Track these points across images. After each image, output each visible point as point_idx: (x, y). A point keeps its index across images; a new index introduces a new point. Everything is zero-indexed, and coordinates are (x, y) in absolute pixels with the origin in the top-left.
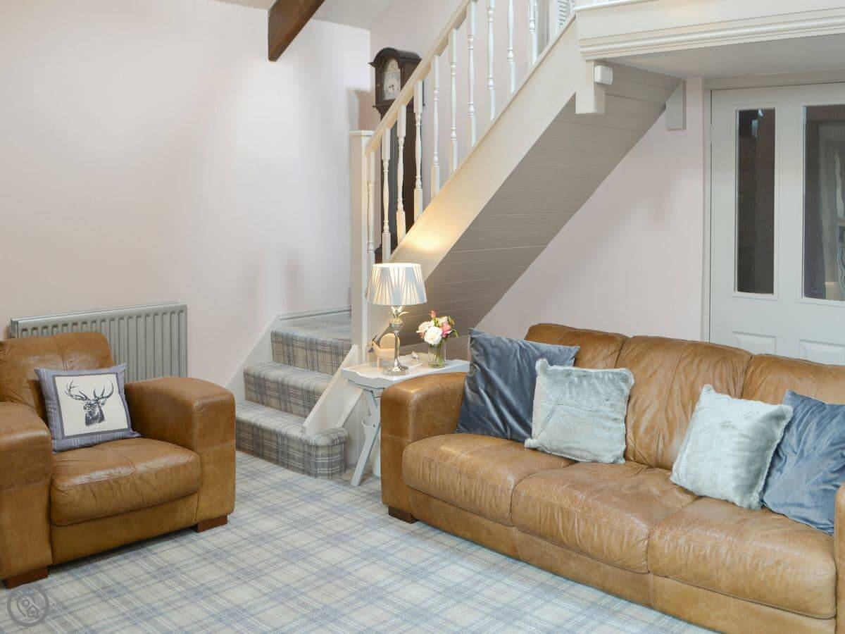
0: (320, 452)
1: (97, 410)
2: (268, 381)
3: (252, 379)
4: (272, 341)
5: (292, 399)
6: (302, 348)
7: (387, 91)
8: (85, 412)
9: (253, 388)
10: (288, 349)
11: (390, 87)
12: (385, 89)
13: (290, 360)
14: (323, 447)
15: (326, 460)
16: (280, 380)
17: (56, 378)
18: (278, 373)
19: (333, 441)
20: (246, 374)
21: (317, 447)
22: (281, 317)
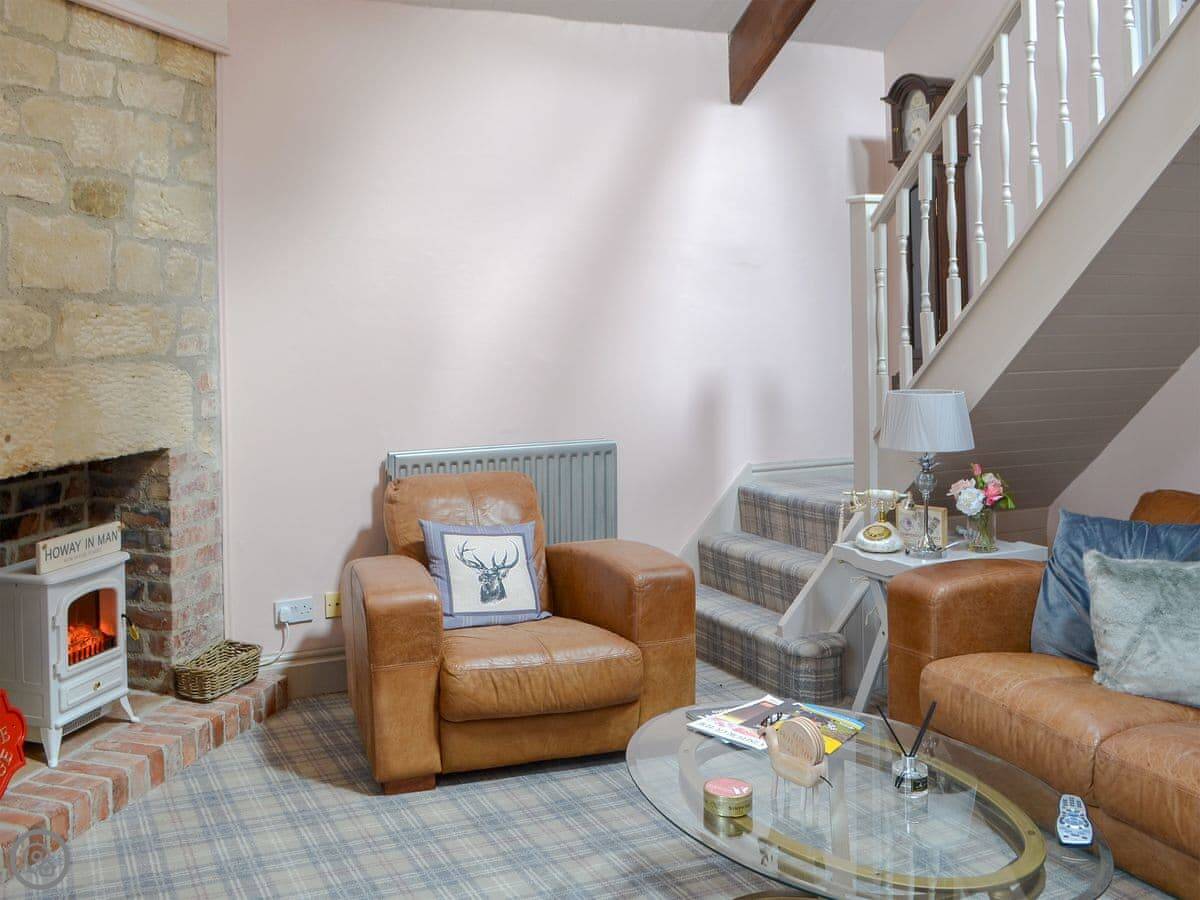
0: (803, 666)
1: (496, 584)
2: (732, 557)
3: (710, 555)
4: (740, 502)
5: (766, 586)
6: (782, 512)
7: (910, 137)
8: (480, 585)
9: (711, 566)
10: (763, 514)
11: (914, 132)
12: (907, 135)
13: (764, 531)
14: (807, 659)
15: (812, 678)
16: (748, 557)
17: (446, 536)
18: (746, 547)
19: (823, 651)
20: (701, 547)
21: (798, 658)
22: (754, 468)
